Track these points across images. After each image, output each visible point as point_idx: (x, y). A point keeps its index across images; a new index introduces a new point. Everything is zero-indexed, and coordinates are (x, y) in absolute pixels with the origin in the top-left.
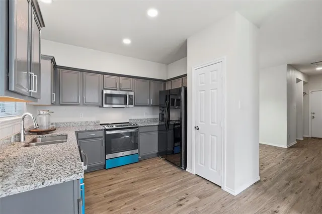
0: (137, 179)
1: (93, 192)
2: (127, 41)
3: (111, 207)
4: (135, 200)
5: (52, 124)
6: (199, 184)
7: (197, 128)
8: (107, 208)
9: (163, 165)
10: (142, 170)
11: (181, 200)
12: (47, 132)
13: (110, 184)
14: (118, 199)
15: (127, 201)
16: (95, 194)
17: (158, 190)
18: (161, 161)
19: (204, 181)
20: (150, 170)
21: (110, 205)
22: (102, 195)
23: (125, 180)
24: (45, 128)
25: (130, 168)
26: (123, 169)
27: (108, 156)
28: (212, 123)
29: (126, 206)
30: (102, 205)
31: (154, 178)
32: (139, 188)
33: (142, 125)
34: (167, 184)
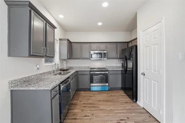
0: (102, 100)
1: (80, 100)
2: (100, 24)
3: (83, 110)
4: (96, 110)
5: (68, 67)
6: (142, 114)
7: (143, 74)
8: (82, 109)
9: (122, 96)
10: (108, 96)
11: (121, 120)
12: (66, 70)
13: (89, 98)
14: (89, 107)
15: (91, 109)
16: (80, 101)
17: (111, 109)
18: (122, 93)
19: (148, 114)
20: (113, 96)
21: (83, 108)
22: (82, 102)
23: (96, 98)
24: (65, 69)
25: (102, 93)
26: (98, 93)
27: (92, 85)
28: (154, 71)
29: (90, 111)
30: (80, 107)
31: (113, 102)
32: (101, 105)
33: (110, 70)
34: (118, 107)
